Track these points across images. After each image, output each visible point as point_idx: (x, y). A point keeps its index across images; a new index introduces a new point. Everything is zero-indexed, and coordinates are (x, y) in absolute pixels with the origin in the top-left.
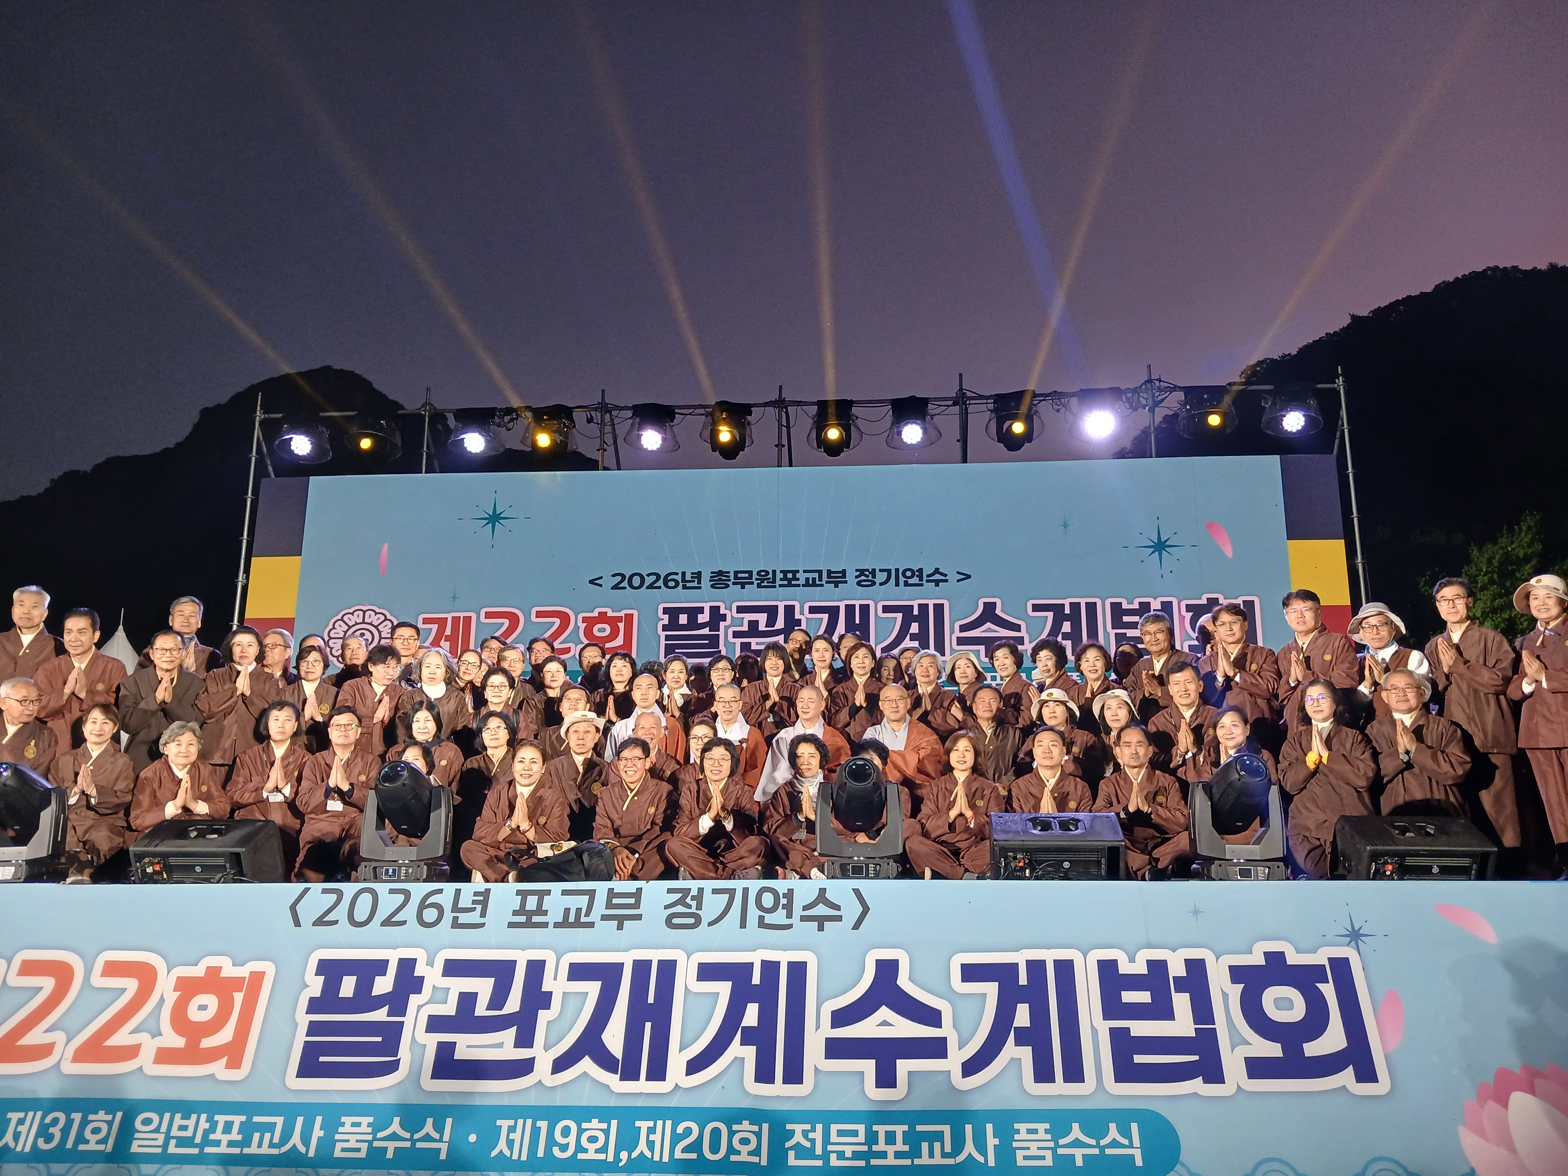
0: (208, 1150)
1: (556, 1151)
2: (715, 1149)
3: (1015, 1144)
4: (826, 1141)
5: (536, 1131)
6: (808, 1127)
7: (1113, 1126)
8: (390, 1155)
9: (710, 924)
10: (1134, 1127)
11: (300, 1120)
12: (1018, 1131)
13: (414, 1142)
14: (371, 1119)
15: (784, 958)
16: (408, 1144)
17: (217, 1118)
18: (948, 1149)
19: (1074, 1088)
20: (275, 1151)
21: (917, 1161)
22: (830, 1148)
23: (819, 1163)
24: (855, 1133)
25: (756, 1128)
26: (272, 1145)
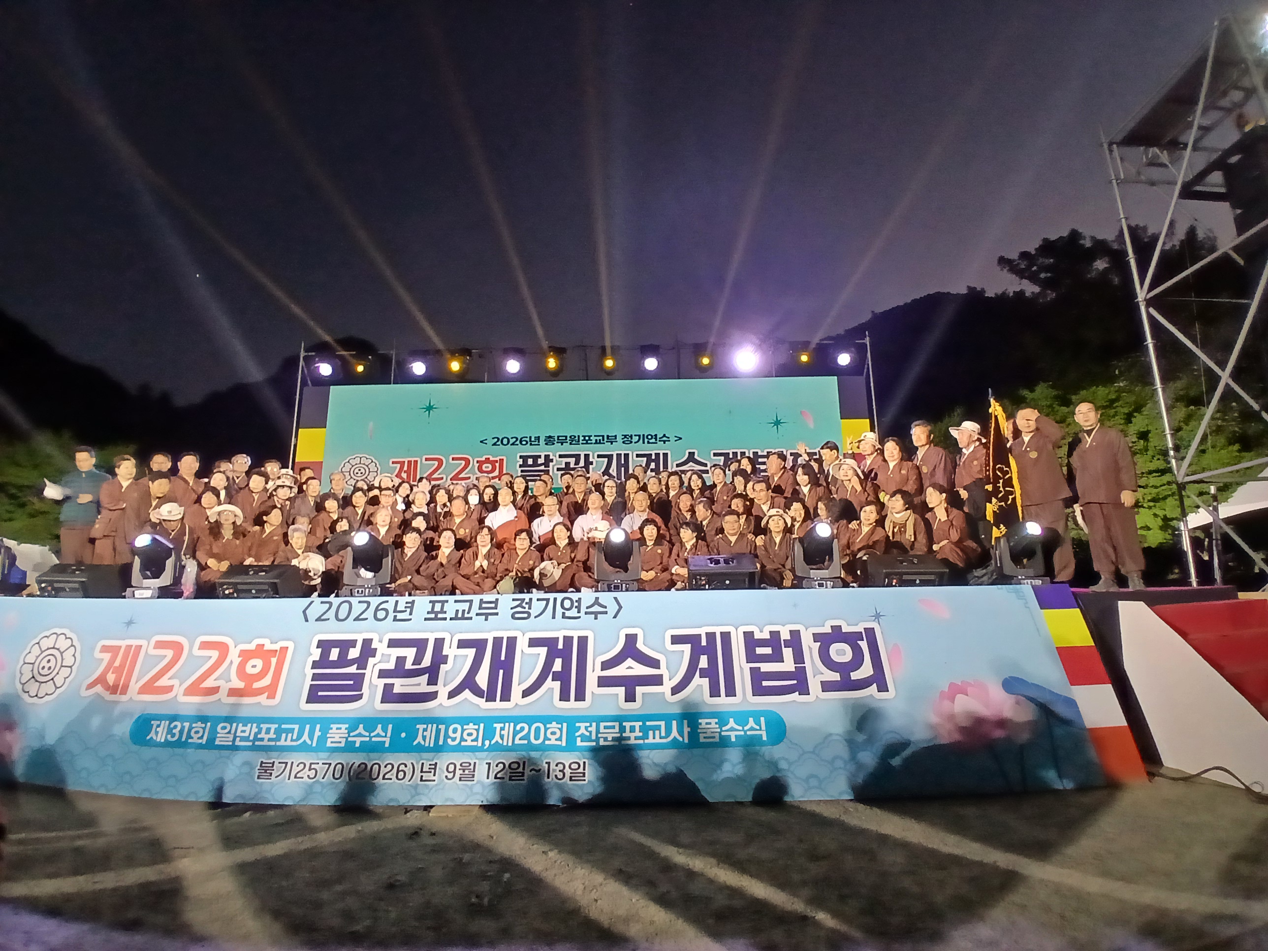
0: (257, 743)
1: (449, 741)
2: (537, 738)
3: (699, 731)
4: (598, 732)
5: (438, 731)
6: (588, 724)
7: (751, 719)
8: (357, 745)
9: (535, 617)
10: (762, 719)
11: (308, 726)
12: (701, 724)
13: (371, 738)
14: (347, 726)
15: (576, 634)
16: (368, 739)
17: (262, 726)
18: (663, 734)
19: (731, 699)
20: (294, 744)
21: (646, 741)
22: (600, 735)
23: (594, 744)
24: (613, 727)
25: (560, 726)
26: (292, 740)
